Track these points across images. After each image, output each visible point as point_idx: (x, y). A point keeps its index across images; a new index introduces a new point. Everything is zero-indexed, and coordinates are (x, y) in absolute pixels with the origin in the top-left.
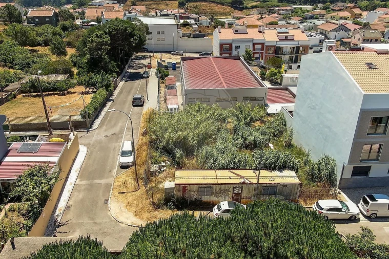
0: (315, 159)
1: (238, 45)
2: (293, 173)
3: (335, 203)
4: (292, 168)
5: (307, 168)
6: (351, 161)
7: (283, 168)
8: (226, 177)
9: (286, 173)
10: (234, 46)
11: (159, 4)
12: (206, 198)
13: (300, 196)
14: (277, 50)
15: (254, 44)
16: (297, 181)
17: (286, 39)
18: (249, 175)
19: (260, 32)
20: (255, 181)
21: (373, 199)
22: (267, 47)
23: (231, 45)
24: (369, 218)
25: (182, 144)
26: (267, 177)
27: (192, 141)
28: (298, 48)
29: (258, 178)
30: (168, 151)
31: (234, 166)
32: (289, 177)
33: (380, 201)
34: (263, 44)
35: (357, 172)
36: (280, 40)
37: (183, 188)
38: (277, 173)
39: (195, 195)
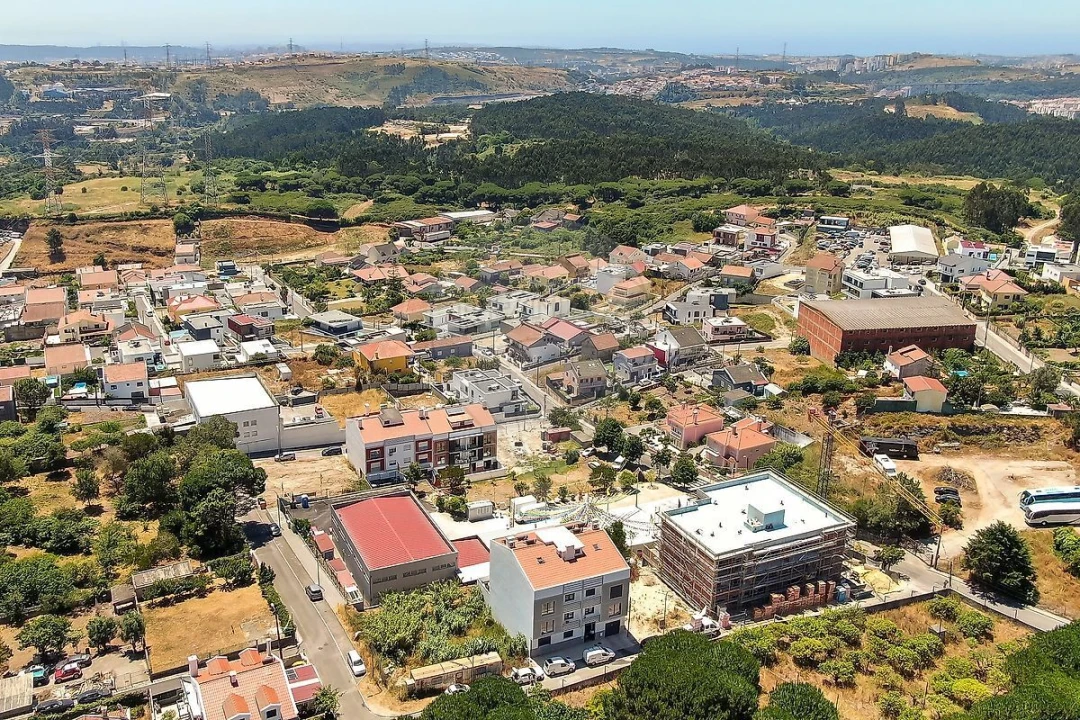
0: (513, 635)
1: (393, 447)
2: (495, 654)
3: (526, 671)
4: (494, 650)
5: (507, 646)
6: (535, 636)
7: (490, 650)
8: (449, 667)
9: (492, 654)
10: (387, 450)
11: (123, 228)
12: (437, 686)
13: (503, 670)
14: (452, 446)
15: (417, 442)
16: (499, 659)
17: (463, 425)
18: (465, 662)
19: (422, 418)
20: (470, 666)
21: (551, 662)
22: (436, 442)
23: (382, 449)
24: (550, 676)
25: (402, 644)
26: (479, 660)
27: (409, 639)
28: (481, 438)
29: (473, 663)
30: (392, 653)
31: (451, 657)
32: (493, 658)
33: (555, 662)
34: (429, 441)
35: (542, 642)
36: (454, 428)
37: (421, 682)
38: (484, 656)
39: (430, 686)
